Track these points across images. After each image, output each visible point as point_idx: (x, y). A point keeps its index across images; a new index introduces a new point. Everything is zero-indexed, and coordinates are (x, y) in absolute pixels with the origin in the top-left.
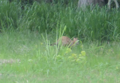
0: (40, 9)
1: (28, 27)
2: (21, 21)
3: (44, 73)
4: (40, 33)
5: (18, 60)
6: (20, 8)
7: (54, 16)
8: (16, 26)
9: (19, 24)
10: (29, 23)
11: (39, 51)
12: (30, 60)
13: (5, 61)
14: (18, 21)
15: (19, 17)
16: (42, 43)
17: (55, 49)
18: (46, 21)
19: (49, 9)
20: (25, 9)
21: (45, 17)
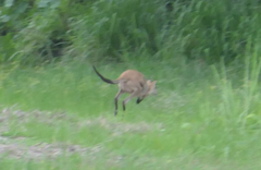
0: (210, 8)
1: (182, 50)
2: (166, 37)
3: (217, 155)
4: (210, 63)
5: (159, 125)
6: (163, 8)
7: (241, 26)
8: (153, 49)
9: (162, 43)
10: (183, 41)
11: (208, 104)
12: (185, 125)
13: (129, 126)
14: (160, 37)
15: (161, 28)
16: (213, 87)
17: (242, 100)
18: (223, 37)
19: (229, 9)
20: (176, 10)
21: (219, 28)
